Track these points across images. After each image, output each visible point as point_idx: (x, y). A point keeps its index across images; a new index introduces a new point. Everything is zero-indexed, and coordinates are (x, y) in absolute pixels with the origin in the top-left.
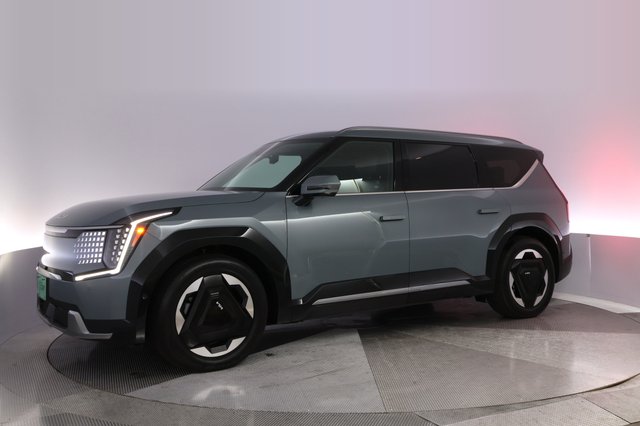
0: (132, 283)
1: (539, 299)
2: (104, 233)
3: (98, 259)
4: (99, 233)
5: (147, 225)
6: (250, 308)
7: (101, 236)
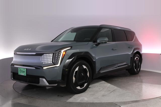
0: (63, 69)
1: (139, 69)
2: (52, 54)
3: (50, 62)
4: (50, 54)
5: (66, 51)
6: (88, 75)
7: (51, 55)
